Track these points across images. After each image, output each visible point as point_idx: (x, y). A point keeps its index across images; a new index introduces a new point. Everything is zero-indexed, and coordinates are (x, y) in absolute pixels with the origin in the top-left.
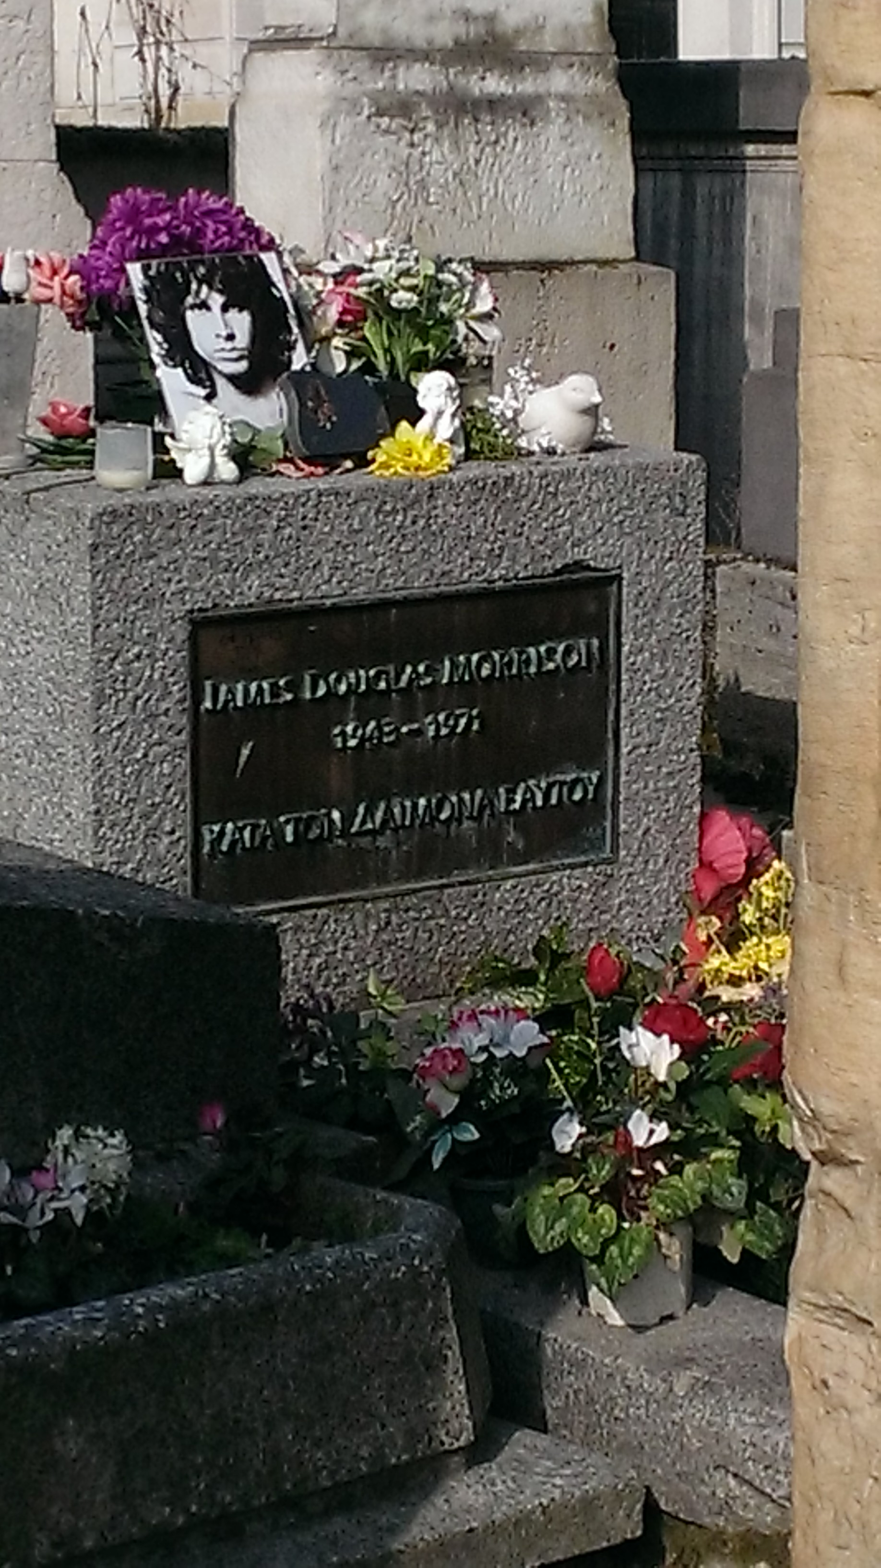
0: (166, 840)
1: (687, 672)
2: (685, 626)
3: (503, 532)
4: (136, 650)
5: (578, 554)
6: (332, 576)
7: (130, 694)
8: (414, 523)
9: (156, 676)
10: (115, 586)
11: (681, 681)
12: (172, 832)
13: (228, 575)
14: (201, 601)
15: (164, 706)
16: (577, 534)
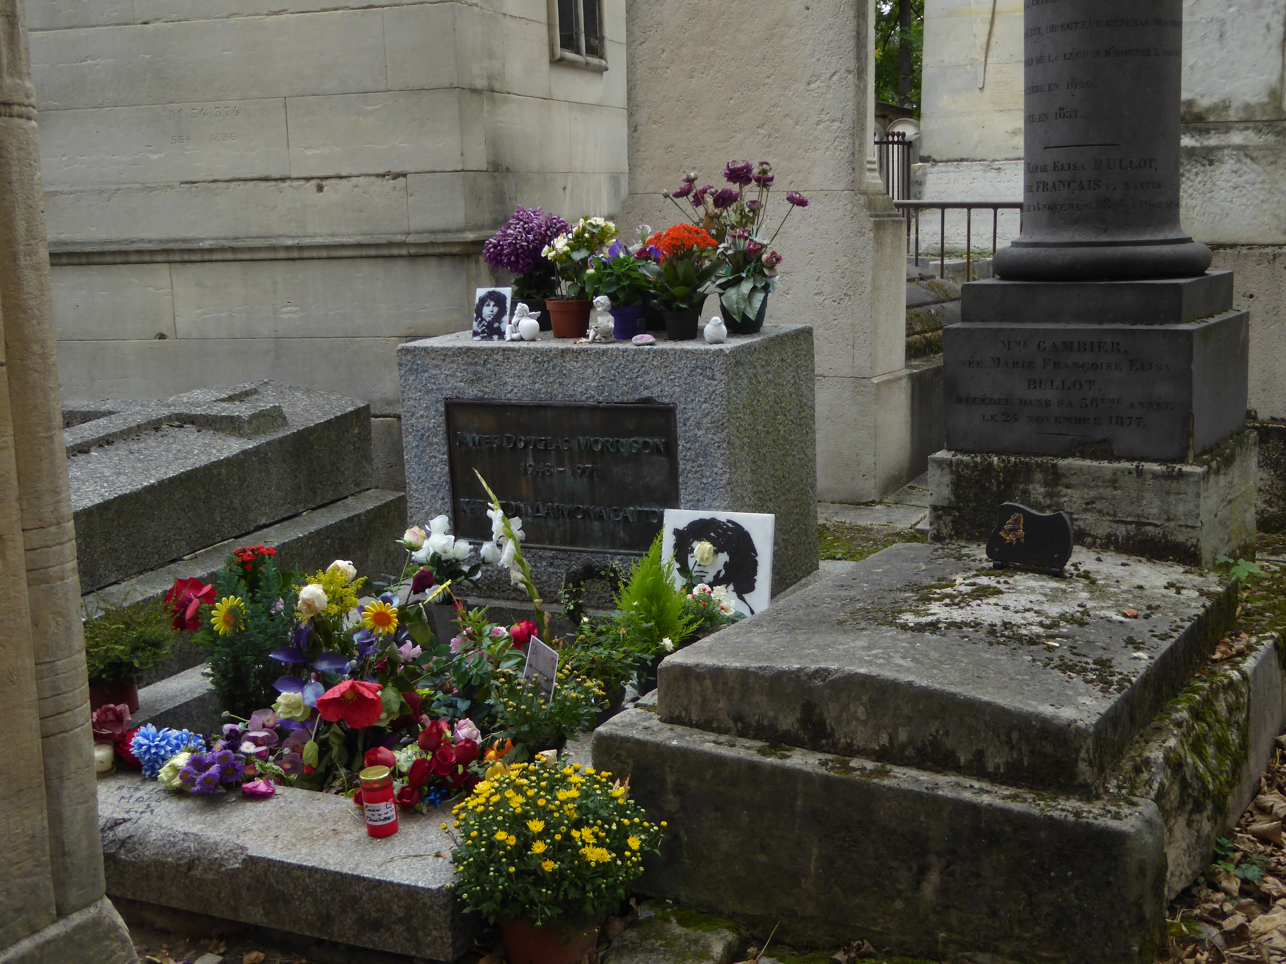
0: (440, 502)
1: (720, 465)
2: (717, 440)
3: (603, 378)
4: (421, 413)
5: (646, 394)
6: (512, 390)
7: (419, 433)
8: (554, 368)
9: (431, 425)
10: (410, 382)
11: (716, 470)
12: (443, 499)
13: (462, 384)
14: (448, 393)
15: (435, 440)
16: (647, 383)
